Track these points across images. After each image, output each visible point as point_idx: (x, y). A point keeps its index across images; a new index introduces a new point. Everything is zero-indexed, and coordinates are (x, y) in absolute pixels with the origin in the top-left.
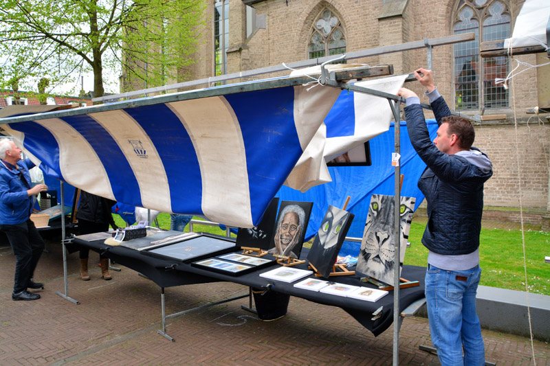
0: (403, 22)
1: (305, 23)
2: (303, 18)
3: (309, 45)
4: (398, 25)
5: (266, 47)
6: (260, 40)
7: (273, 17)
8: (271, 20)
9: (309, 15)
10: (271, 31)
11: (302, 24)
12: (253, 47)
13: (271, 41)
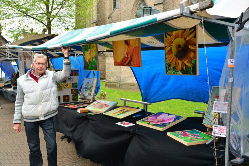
0: (163, 6)
1: (134, 6)
2: (132, 4)
3: (136, 16)
4: (161, 7)
5: (119, 17)
6: (117, 14)
7: (122, 3)
8: (121, 4)
9: (135, 2)
10: (121, 10)
11: (132, 7)
12: (114, 17)
13: (121, 14)
